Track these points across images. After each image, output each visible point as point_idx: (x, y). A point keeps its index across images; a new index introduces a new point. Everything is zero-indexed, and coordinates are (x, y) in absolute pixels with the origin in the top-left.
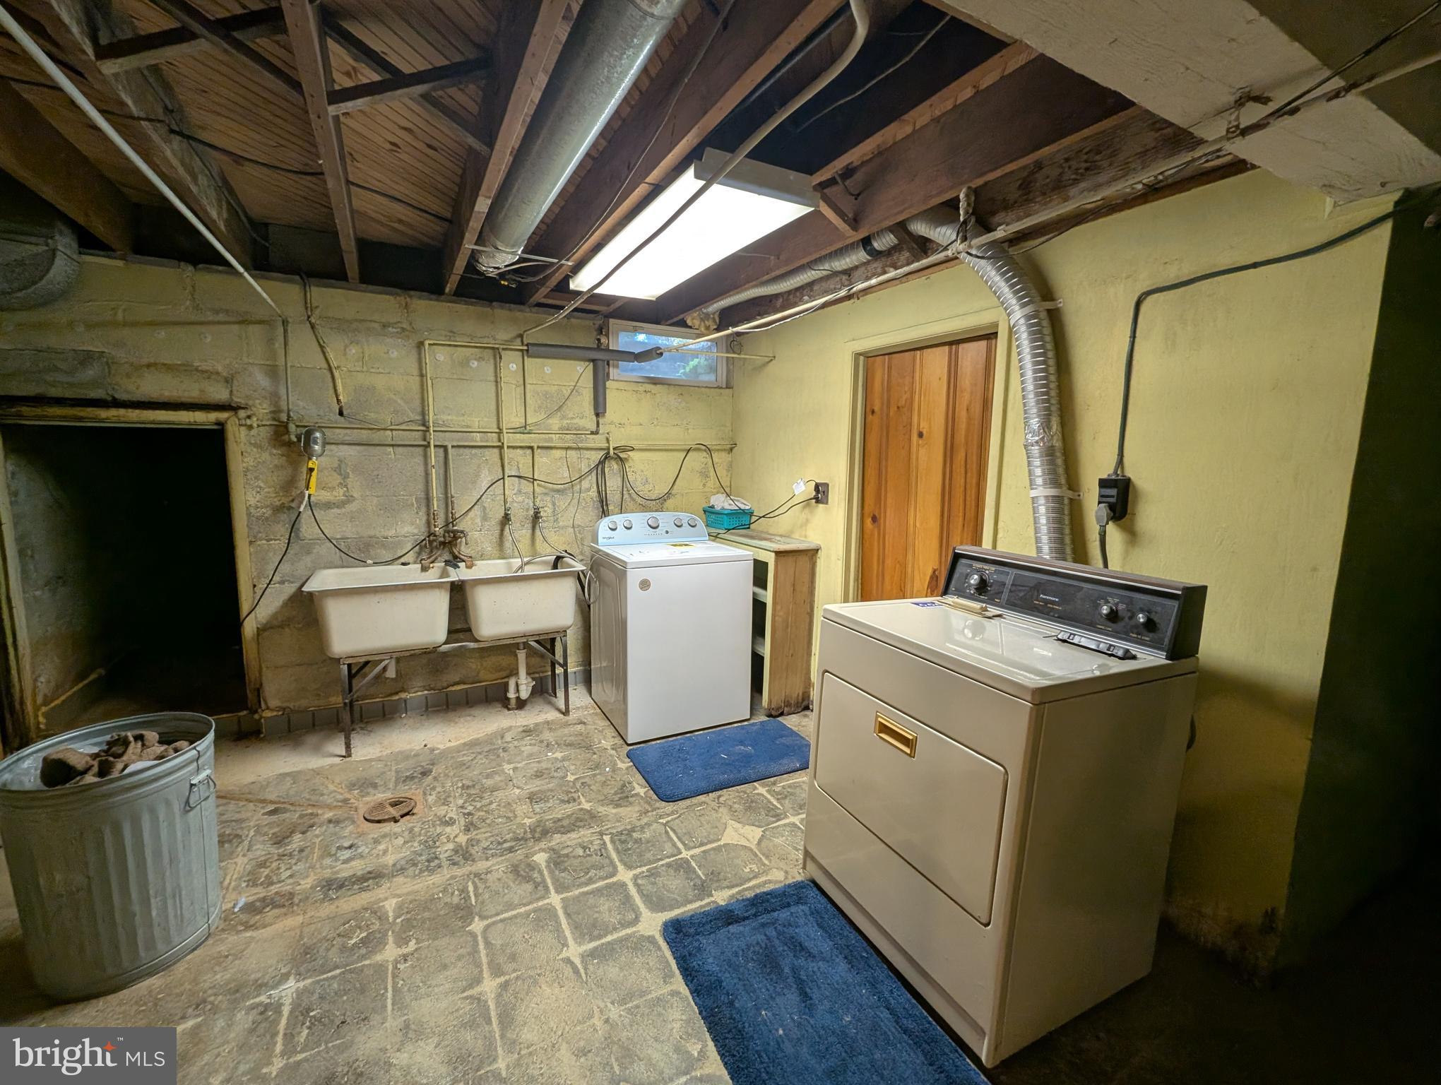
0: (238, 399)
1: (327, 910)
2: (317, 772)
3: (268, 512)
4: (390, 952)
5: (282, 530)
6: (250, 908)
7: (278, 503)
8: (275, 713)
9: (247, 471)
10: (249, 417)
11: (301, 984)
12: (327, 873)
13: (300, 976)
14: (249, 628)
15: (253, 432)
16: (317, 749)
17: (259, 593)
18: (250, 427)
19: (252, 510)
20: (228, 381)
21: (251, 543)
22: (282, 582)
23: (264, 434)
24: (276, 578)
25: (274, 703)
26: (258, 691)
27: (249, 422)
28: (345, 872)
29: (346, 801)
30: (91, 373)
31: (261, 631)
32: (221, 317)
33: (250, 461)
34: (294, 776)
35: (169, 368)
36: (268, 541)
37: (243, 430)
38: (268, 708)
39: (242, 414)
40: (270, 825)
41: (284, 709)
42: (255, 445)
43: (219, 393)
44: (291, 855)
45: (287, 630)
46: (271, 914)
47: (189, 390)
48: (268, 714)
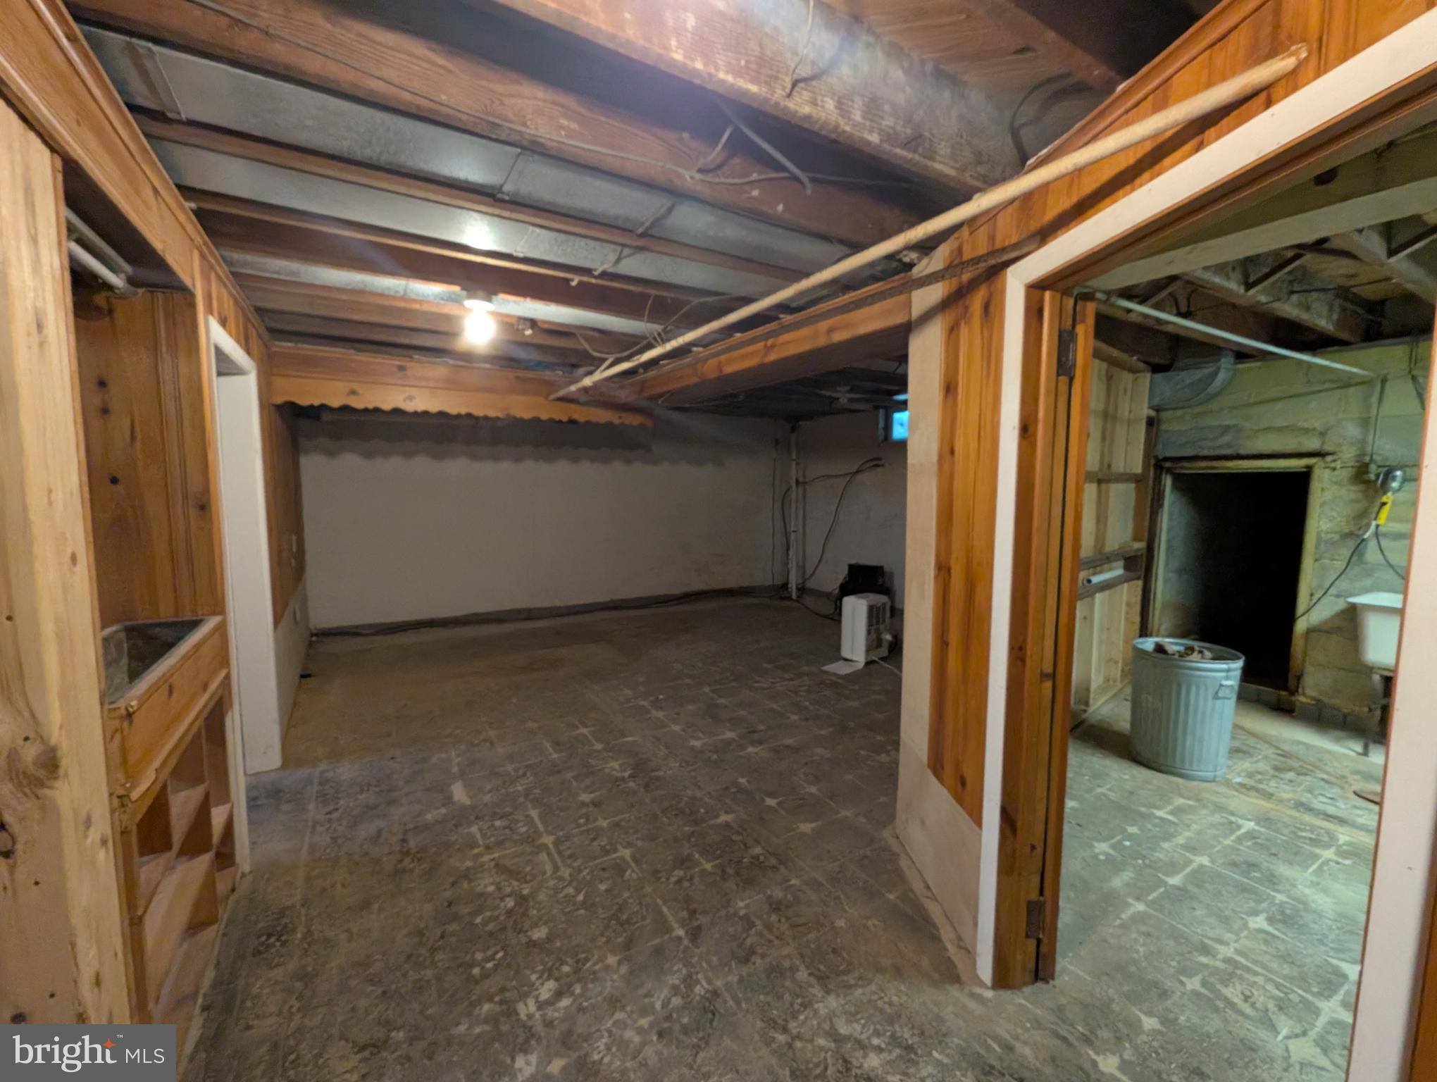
0: (1327, 448)
1: (1293, 813)
2: (1329, 752)
3: (1336, 537)
4: (1329, 854)
5: (1346, 553)
6: (1242, 785)
7: (1347, 531)
8: (1309, 701)
9: (1323, 504)
10: (1334, 461)
11: (1257, 828)
12: (1304, 800)
13: (1258, 824)
14: (1301, 626)
15: (1336, 473)
16: (1338, 740)
17: (1315, 600)
18: (1334, 469)
19: (1323, 535)
20: (1323, 434)
21: (1316, 560)
22: (1338, 596)
23: (1345, 474)
24: (1333, 591)
25: (1309, 692)
26: (1299, 678)
27: (1333, 465)
28: (1316, 805)
29: (1344, 777)
30: (1226, 439)
31: (1310, 631)
32: (1327, 386)
33: (1328, 496)
34: (1308, 746)
35: (1280, 430)
36: (1332, 560)
37: (1327, 472)
38: (1304, 694)
39: (1329, 458)
40: (1275, 760)
41: (1319, 701)
42: (1336, 483)
43: (1313, 444)
44: (1282, 779)
45: (1334, 636)
46: (1253, 793)
47: (1289, 444)
48: (1302, 699)
